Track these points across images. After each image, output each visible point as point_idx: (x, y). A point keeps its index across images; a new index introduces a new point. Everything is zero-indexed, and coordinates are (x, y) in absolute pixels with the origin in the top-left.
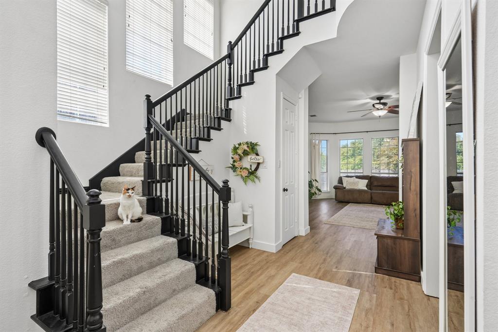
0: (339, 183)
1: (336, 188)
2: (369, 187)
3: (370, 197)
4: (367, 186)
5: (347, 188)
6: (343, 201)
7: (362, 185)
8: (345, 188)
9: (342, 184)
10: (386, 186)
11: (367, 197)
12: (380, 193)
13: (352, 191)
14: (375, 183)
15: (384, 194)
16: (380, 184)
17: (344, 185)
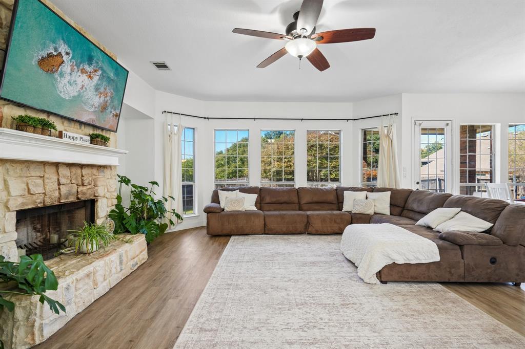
0: (213, 201)
1: (208, 211)
2: (259, 205)
3: (263, 223)
4: (256, 205)
5: (227, 209)
6: (220, 233)
7: (248, 203)
8: (223, 210)
9: (219, 204)
10: (282, 203)
11: (259, 223)
12: (276, 216)
13: (235, 215)
14: (268, 199)
15: (282, 217)
16: (274, 200)
17: (222, 205)
